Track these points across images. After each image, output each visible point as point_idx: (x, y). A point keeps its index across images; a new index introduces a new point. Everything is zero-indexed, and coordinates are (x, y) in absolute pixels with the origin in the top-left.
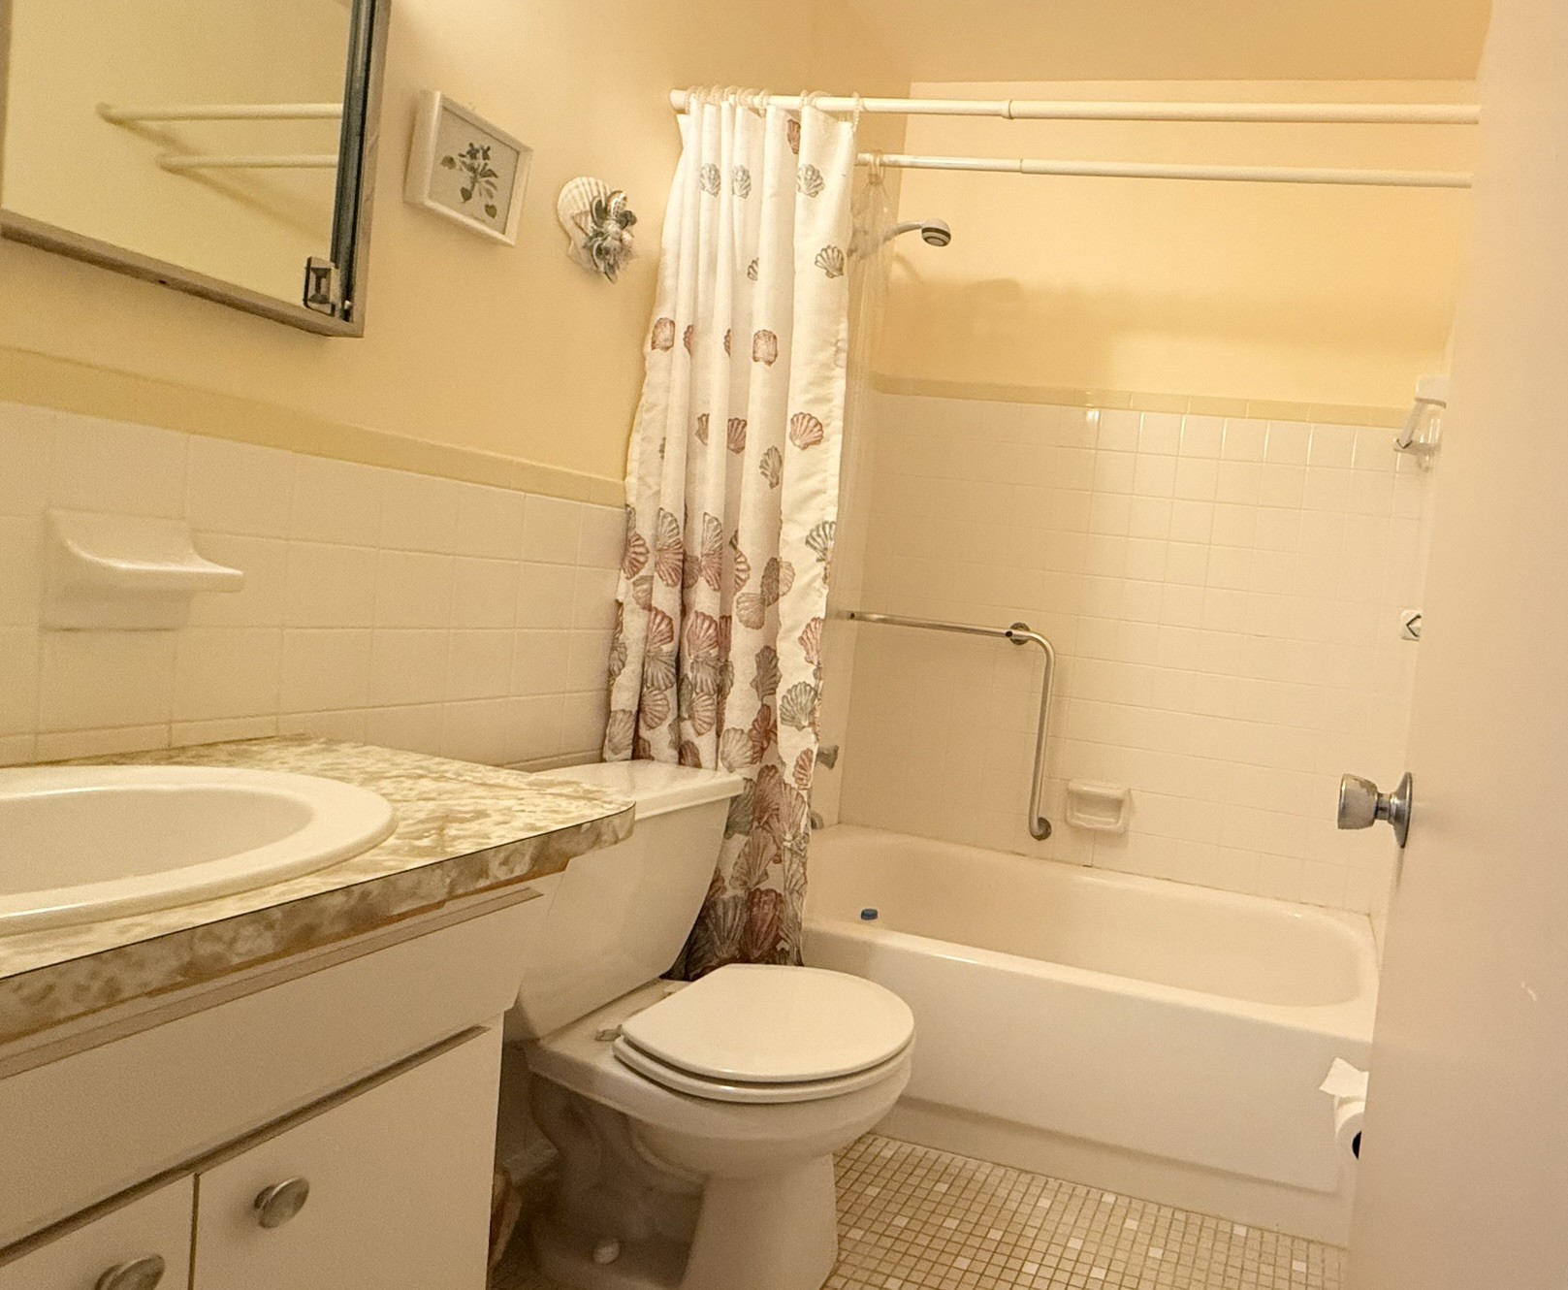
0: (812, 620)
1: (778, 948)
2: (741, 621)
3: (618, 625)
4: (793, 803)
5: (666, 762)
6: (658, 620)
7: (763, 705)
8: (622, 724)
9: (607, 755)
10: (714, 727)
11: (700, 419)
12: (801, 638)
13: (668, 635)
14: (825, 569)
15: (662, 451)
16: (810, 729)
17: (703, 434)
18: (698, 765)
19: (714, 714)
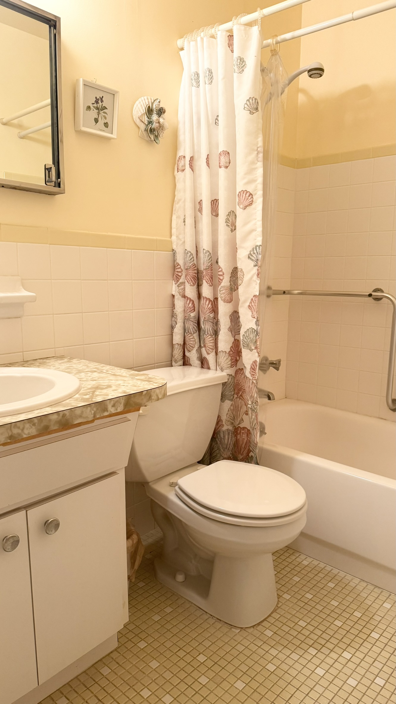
0: (254, 296)
1: (250, 455)
2: (222, 300)
3: (173, 306)
4: (251, 386)
5: (196, 367)
6: (188, 302)
7: (235, 339)
8: (178, 350)
9: (173, 363)
10: (214, 351)
11: (199, 203)
12: (249, 306)
13: (193, 308)
14: (258, 270)
15: (184, 222)
16: (255, 351)
17: (200, 210)
18: (209, 368)
19: (214, 344)
